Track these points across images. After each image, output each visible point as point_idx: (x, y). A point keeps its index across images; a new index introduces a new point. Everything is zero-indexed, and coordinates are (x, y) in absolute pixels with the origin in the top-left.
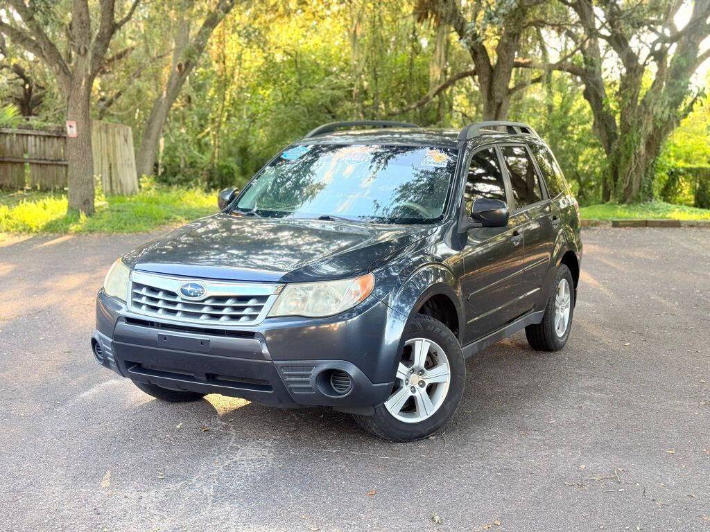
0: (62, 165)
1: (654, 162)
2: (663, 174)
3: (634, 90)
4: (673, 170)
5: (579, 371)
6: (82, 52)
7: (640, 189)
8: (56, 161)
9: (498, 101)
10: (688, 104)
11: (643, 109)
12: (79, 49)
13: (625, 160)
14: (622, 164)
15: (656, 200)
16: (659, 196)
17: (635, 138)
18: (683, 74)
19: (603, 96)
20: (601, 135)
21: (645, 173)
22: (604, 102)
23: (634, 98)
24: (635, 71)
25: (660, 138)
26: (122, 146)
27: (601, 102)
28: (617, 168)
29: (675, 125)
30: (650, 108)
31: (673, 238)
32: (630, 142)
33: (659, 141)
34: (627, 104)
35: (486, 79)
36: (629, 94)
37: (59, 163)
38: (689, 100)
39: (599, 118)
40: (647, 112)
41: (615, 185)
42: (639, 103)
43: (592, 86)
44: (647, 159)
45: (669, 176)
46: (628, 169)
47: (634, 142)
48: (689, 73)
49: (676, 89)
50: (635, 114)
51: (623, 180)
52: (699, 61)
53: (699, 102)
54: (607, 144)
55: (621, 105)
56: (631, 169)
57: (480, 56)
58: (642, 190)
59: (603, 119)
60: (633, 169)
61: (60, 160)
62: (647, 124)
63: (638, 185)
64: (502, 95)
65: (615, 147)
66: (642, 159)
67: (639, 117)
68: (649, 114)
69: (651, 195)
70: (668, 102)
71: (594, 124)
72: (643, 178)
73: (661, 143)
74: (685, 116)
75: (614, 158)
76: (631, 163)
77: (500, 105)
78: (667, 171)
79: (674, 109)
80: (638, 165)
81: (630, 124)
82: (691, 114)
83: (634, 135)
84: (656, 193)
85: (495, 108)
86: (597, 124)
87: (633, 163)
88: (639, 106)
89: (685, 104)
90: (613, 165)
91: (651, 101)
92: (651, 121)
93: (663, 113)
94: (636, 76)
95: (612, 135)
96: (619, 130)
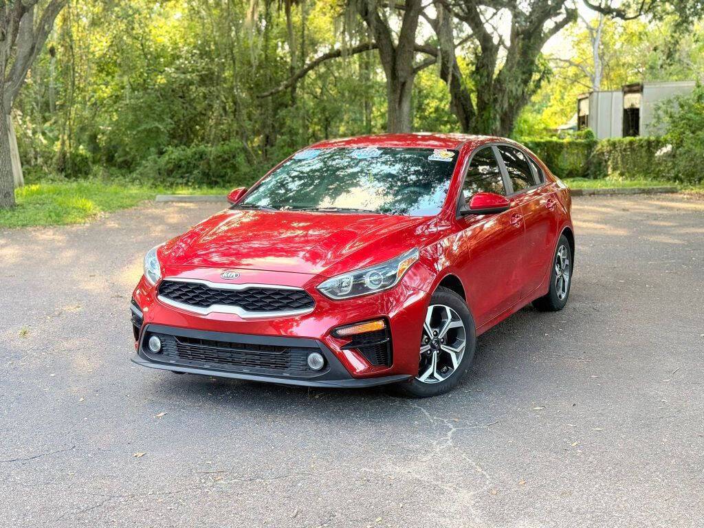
3: (490, 69)
9: (402, 80)
10: (536, 82)
11: (498, 86)
17: (492, 115)
18: (530, 52)
19: (458, 75)
20: (458, 112)
22: (461, 81)
23: (489, 75)
24: (491, 50)
25: (513, 114)
27: (457, 81)
30: (505, 86)
32: (487, 118)
33: (512, 117)
34: (483, 82)
35: (389, 59)
36: (486, 73)
38: (536, 76)
39: (456, 97)
40: (502, 90)
42: (494, 81)
47: (491, 119)
48: (536, 51)
49: (525, 66)
50: (491, 92)
52: (543, 41)
54: (464, 121)
55: (477, 83)
59: (459, 98)
64: (406, 74)
65: (472, 124)
67: (494, 95)
68: (503, 92)
70: (522, 79)
71: (451, 103)
73: (513, 119)
74: (534, 92)
77: (404, 84)
79: (525, 86)
81: (487, 102)
82: (539, 91)
83: (491, 112)
85: (400, 88)
86: (454, 102)
88: (494, 84)
89: (533, 81)
91: (505, 80)
92: (506, 98)
93: (517, 90)
94: (492, 55)
95: (469, 113)
96: (475, 108)
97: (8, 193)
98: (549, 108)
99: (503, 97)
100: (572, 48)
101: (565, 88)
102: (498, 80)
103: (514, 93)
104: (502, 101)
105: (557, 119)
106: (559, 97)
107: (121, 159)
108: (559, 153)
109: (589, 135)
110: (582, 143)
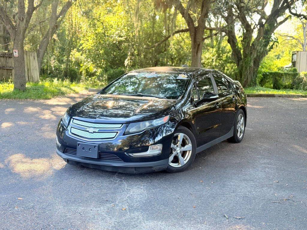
0: (5, 69)
1: (257, 70)
2: (260, 75)
3: (249, 39)
4: (264, 73)
5: (258, 157)
6: (21, 19)
7: (251, 81)
8: (2, 67)
9: (198, 43)
10: (271, 46)
11: (253, 47)
13: (245, 69)
14: (244, 70)
15: (258, 86)
16: (259, 84)
17: (249, 60)
18: (269, 33)
19: (236, 42)
20: (235, 58)
21: (253, 75)
22: (236, 44)
23: (249, 43)
24: (250, 31)
25: (260, 60)
26: (33, 61)
27: (235, 44)
28: (242, 72)
29: (266, 54)
30: (256, 47)
31: (274, 101)
32: (247, 61)
34: (246, 45)
36: (247, 41)
37: (4, 68)
38: (271, 44)
39: (234, 51)
40: (255, 49)
41: (241, 80)
42: (251, 45)
43: (231, 37)
44: (254, 69)
45: (263, 76)
46: (246, 73)
48: (271, 32)
49: (266, 39)
50: (249, 50)
51: (244, 77)
52: (275, 27)
53: (275, 45)
54: (237, 62)
55: (243, 45)
56: (247, 72)
57: (191, 24)
58: (252, 82)
59: (236, 51)
60: (248, 73)
61: (4, 67)
62: (254, 54)
63: (251, 79)
64: (200, 41)
65: (241, 63)
66: (252, 69)
67: (251, 51)
68: (255, 50)
69: (255, 84)
70: (263, 44)
71: (232, 54)
72: (253, 77)
73: (260, 62)
74: (270, 51)
75: (240, 68)
76: (248, 70)
77: (199, 45)
78: (262, 74)
79: (265, 48)
80: (250, 72)
81: (247, 54)
82: (272, 50)
83: (249, 58)
84: (258, 83)
85: (197, 46)
86: (233, 54)
88: (251, 46)
89: (270, 46)
90: (240, 71)
91: (256, 44)
93: (261, 49)
94: (250, 33)
95: (240, 58)
96: (242, 56)
97: (23, 84)
98: (283, 58)
99: (255, 52)
102: (253, 44)
103: (259, 50)
108: (281, 78)
109: (295, 70)
110: (291, 74)
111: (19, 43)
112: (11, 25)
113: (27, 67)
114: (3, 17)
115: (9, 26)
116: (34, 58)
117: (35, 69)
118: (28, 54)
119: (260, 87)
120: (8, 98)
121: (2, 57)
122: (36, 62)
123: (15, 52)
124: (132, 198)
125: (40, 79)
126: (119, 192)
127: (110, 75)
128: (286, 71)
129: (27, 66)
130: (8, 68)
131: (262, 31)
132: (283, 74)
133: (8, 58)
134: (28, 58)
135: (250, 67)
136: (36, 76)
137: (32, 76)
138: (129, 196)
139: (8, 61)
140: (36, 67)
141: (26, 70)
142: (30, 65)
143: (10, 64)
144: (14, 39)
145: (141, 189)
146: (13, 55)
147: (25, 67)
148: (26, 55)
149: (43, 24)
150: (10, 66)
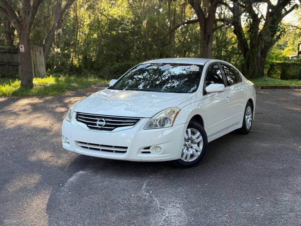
0: (11, 65)
1: (264, 60)
3: (256, 30)
4: (271, 64)
6: (27, 13)
8: (8, 63)
9: (209, 34)
11: (260, 37)
12: (26, 12)
14: (251, 61)
15: (265, 77)
16: (266, 75)
17: (256, 50)
18: (276, 22)
19: (242, 32)
20: (241, 49)
21: (261, 65)
22: (243, 35)
23: (256, 33)
24: (257, 21)
25: (266, 50)
26: (39, 56)
27: (241, 35)
28: (249, 63)
29: (273, 44)
30: (263, 37)
32: (254, 52)
33: (266, 51)
34: (253, 35)
36: (254, 32)
38: (278, 33)
39: (240, 42)
40: (262, 39)
41: (248, 71)
43: (237, 28)
44: (261, 59)
45: (270, 66)
46: (253, 63)
47: (256, 52)
48: (278, 22)
49: (273, 29)
50: (256, 40)
51: (251, 68)
52: (282, 17)
53: (282, 34)
54: (244, 53)
55: (250, 36)
56: (255, 63)
58: (260, 72)
59: (242, 42)
61: (10, 63)
63: (258, 70)
64: (210, 32)
65: (248, 54)
67: (258, 41)
69: (263, 75)
70: (271, 34)
71: (238, 45)
72: (260, 67)
74: (277, 40)
75: (247, 59)
76: (255, 61)
77: (209, 36)
78: (269, 64)
79: (272, 38)
80: (258, 62)
81: (254, 44)
85: (207, 38)
86: (240, 45)
87: (256, 61)
88: (258, 37)
89: (277, 35)
90: (247, 62)
91: (263, 34)
92: (263, 43)
93: (268, 39)
94: (257, 24)
95: (246, 49)
96: (249, 47)
97: (30, 81)
98: (287, 47)
99: (262, 42)
100: (298, 21)
101: (295, 39)
102: (260, 35)
103: (267, 41)
104: (261, 44)
105: (291, 52)
106: (292, 42)
107: (96, 67)
108: (288, 68)
110: (299, 64)
111: (26, 37)
112: (16, 19)
113: (34, 63)
114: (8, 11)
115: (14, 21)
116: (40, 54)
117: (42, 64)
118: (34, 49)
119: (268, 78)
120: (15, 96)
121: (7, 52)
122: (42, 58)
123: (21, 47)
124: (169, 221)
125: (47, 75)
126: (151, 213)
127: (116, 69)
128: (293, 61)
129: (34, 61)
130: (14, 64)
131: (269, 21)
132: (291, 64)
133: (14, 54)
134: (34, 54)
135: (258, 58)
136: (42, 71)
137: (39, 72)
138: (165, 220)
139: (14, 58)
140: (42, 62)
141: (33, 66)
142: (36, 61)
143: (16, 60)
144: (20, 34)
145: (177, 208)
146: (19, 50)
147: (31, 63)
148: (33, 50)
149: (47, 19)
150: (16, 62)
